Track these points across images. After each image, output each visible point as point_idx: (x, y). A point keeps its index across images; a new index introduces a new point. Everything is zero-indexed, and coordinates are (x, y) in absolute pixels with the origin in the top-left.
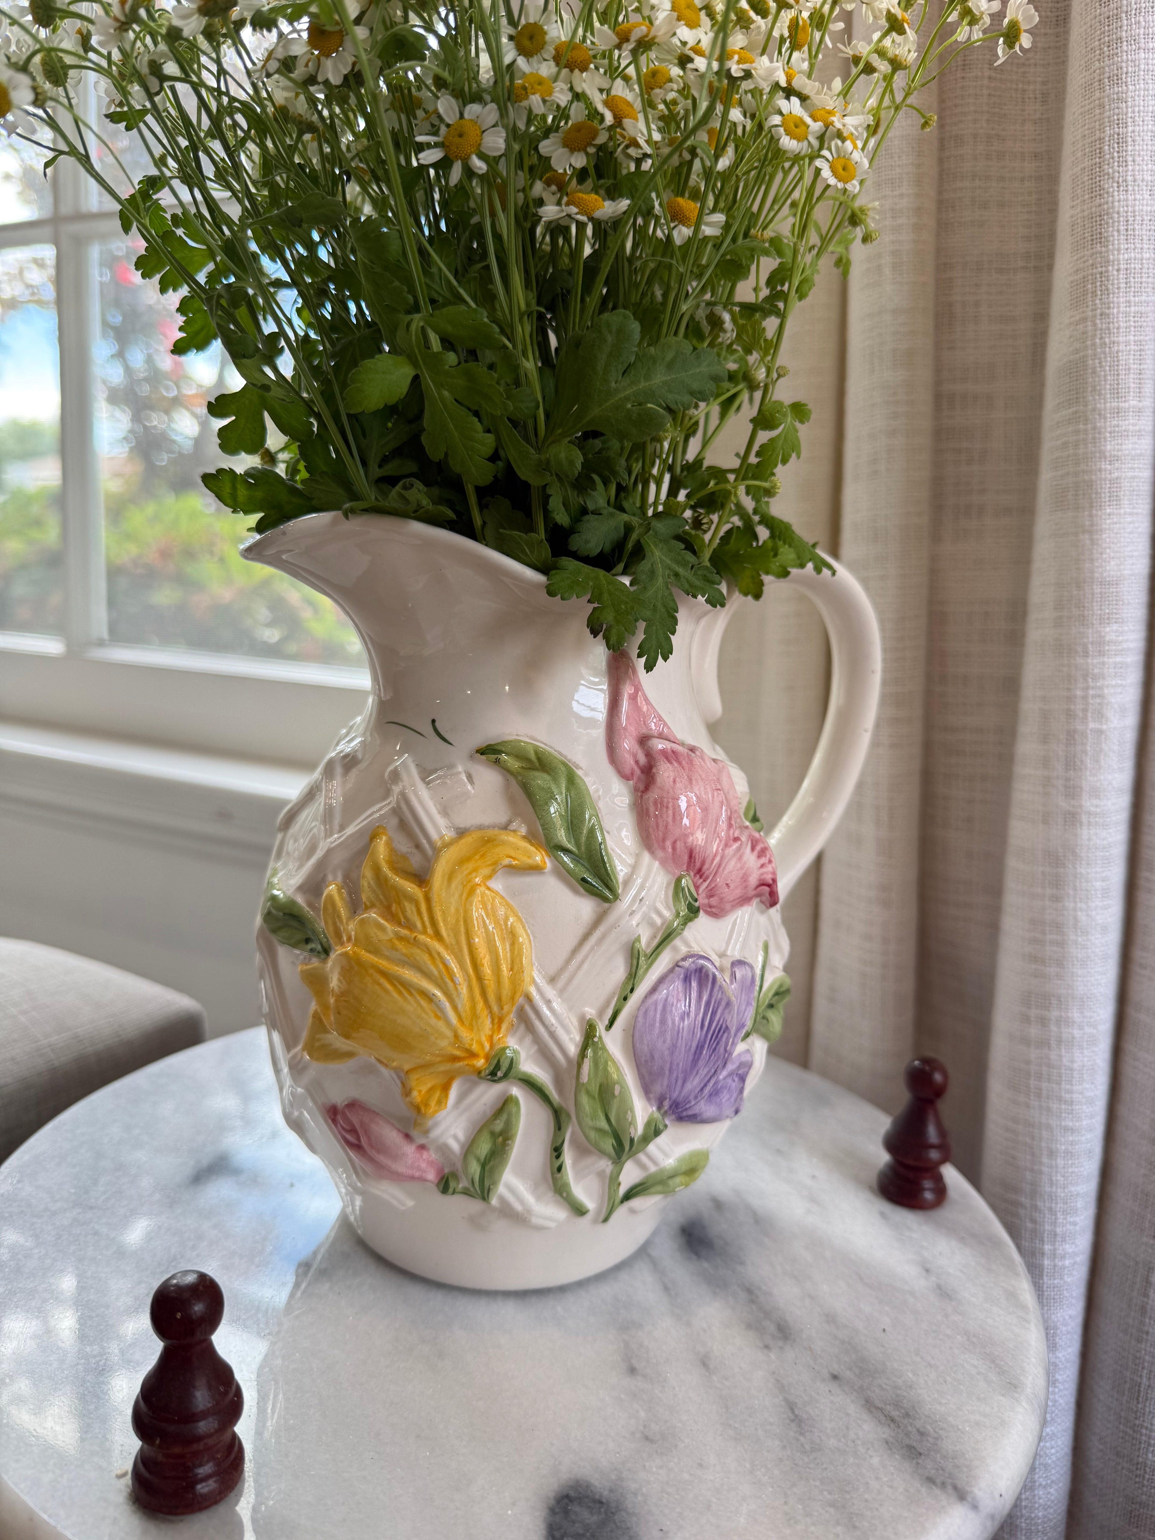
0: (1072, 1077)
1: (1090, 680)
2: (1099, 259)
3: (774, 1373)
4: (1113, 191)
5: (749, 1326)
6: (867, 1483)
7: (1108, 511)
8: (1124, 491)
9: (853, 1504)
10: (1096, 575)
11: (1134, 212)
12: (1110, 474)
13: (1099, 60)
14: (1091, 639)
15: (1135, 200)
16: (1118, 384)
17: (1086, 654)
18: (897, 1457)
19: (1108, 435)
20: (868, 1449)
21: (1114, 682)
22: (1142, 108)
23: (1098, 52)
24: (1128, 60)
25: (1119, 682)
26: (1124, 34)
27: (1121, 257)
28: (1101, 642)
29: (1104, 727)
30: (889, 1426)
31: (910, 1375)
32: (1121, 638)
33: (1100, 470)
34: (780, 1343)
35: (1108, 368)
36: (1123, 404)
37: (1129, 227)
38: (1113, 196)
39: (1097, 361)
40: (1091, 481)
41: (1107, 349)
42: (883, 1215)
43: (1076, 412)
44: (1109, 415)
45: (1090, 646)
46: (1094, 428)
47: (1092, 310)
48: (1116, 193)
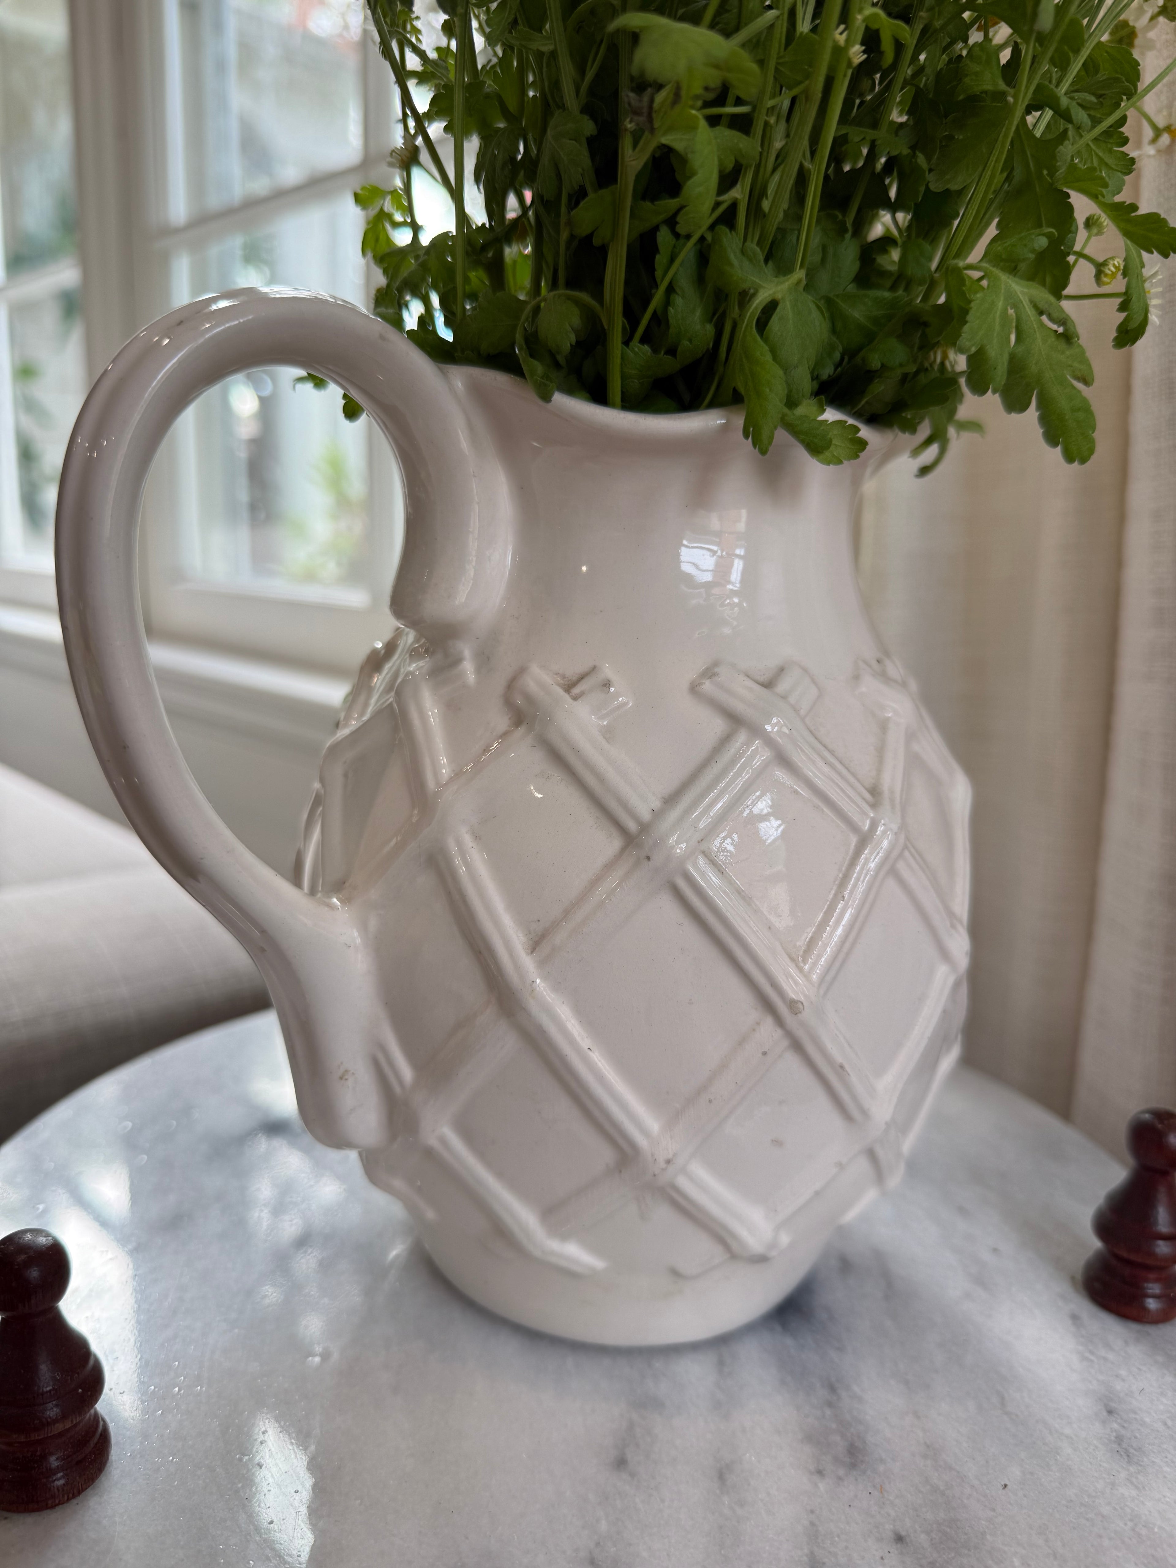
3: (812, 1512)
5: (809, 1438)
34: (841, 1472)
42: (1075, 1318)
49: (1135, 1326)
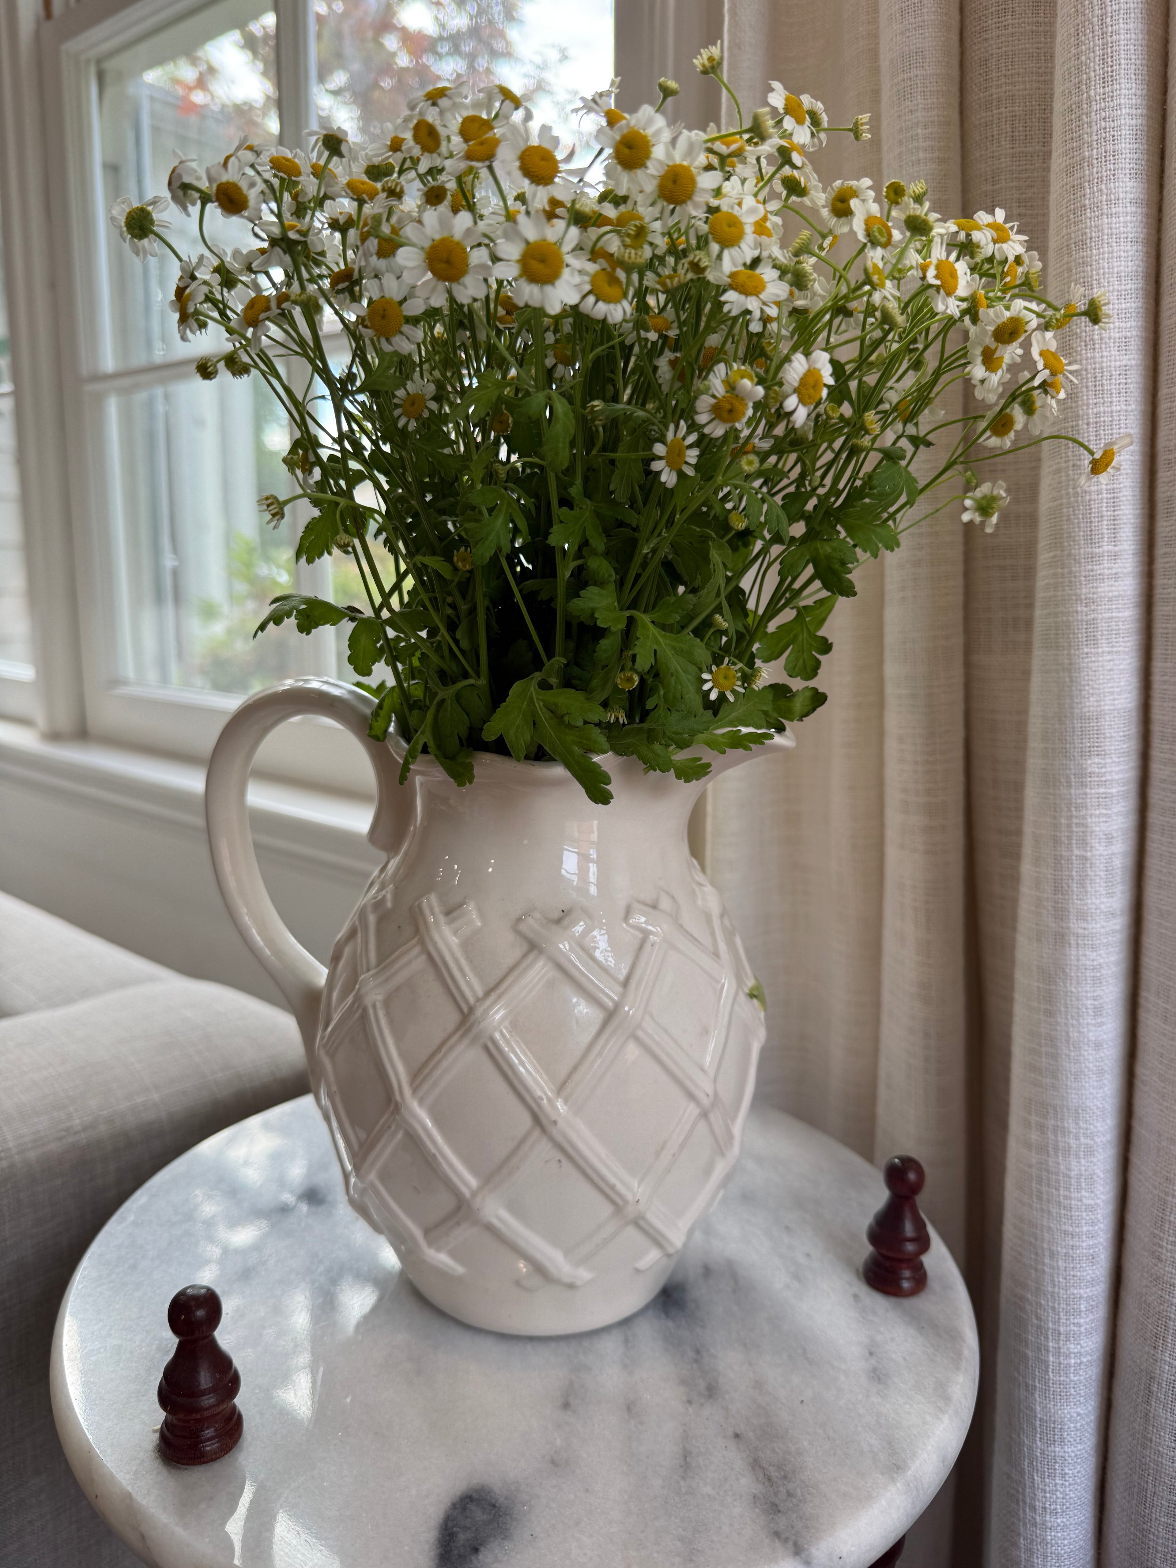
0: (1070, 1184)
1: (1073, 809)
2: (1070, 414)
3: (685, 1424)
4: (1081, 350)
5: (683, 1382)
6: (720, 1528)
7: (1086, 650)
8: (1102, 631)
9: (699, 1542)
10: (1077, 711)
11: (1102, 368)
12: (1086, 615)
13: (1067, 226)
14: (1073, 771)
15: (1102, 357)
16: (1091, 531)
17: (1069, 786)
18: (757, 1510)
19: (1083, 579)
20: (735, 1500)
21: (1098, 812)
22: (1107, 270)
23: (1065, 219)
24: (1091, 226)
25: (1104, 811)
26: (1087, 202)
27: (1091, 411)
28: (1082, 775)
29: (1089, 854)
30: (764, 1484)
31: (806, 1443)
32: (1103, 770)
33: (1077, 612)
34: (703, 1400)
35: (1081, 516)
36: (1097, 550)
37: (1097, 383)
38: (1081, 355)
39: (1071, 509)
40: (1068, 621)
41: (1080, 498)
42: (856, 1297)
43: (1055, 557)
44: (1083, 560)
45: (1072, 777)
46: (1070, 572)
47: (1066, 462)
48: (1084, 352)
49: (893, 1300)
